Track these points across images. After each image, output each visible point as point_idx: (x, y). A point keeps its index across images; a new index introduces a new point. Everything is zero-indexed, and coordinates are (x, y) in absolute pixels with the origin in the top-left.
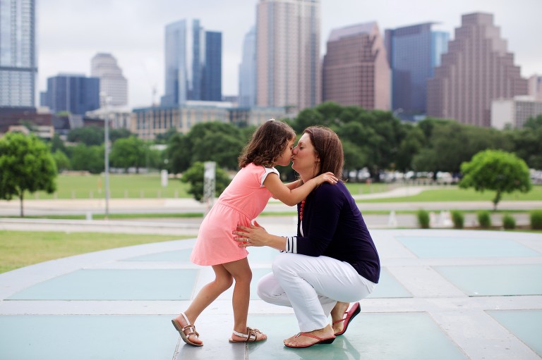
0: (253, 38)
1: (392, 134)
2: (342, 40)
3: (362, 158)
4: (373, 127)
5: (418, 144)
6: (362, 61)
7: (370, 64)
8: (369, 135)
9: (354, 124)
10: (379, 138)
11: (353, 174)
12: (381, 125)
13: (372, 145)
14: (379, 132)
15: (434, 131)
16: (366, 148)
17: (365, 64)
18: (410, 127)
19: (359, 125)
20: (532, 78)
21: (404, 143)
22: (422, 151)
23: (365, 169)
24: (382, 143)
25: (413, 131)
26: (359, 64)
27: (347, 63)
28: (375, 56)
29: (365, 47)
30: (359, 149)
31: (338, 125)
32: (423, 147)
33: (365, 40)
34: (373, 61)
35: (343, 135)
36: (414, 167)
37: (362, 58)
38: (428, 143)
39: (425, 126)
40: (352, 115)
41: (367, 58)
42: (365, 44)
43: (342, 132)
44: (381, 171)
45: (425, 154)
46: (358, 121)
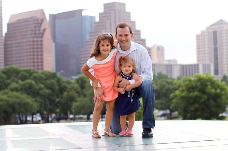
1: (57, 87)
2: (19, 22)
3: (36, 106)
4: (43, 83)
5: (76, 95)
6: (33, 37)
7: (39, 39)
8: (41, 89)
9: (29, 81)
10: (48, 91)
11: (29, 118)
12: (48, 82)
13: (43, 96)
14: (47, 88)
16: (38, 98)
17: (35, 39)
18: (69, 83)
19: (33, 82)
20: (153, 47)
21: (65, 94)
22: (78, 99)
23: (38, 115)
24: (50, 94)
25: (72, 85)
26: (32, 39)
27: (23, 38)
28: (43, 34)
29: (35, 27)
30: (33, 99)
31: (17, 82)
32: (79, 96)
33: (36, 22)
34: (42, 37)
35: (21, 90)
36: (73, 111)
37: (33, 35)
38: (83, 93)
39: (80, 82)
40: (27, 75)
41: (37, 35)
42: (35, 25)
43: (20, 87)
44: (50, 116)
45: (80, 101)
46: (32, 80)
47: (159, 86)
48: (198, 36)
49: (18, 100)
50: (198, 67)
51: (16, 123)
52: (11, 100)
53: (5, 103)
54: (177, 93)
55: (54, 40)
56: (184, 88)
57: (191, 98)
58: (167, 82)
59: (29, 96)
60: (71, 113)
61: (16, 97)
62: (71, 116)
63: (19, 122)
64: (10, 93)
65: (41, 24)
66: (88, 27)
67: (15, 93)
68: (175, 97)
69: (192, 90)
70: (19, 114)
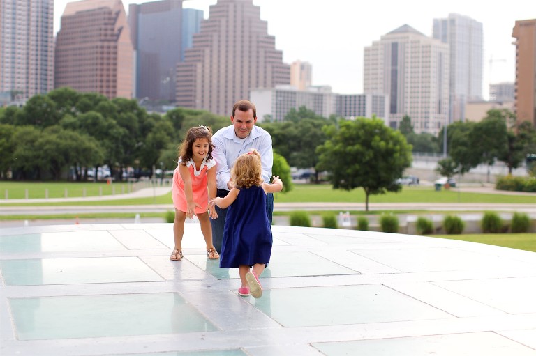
1: (137, 125)
2: (80, 15)
3: (102, 153)
4: (115, 118)
5: (167, 138)
6: (102, 41)
7: (112, 44)
8: (111, 127)
9: (92, 113)
10: (122, 130)
11: (91, 173)
12: (123, 115)
13: (114, 139)
14: (122, 125)
15: (184, 123)
16: (107, 141)
17: (106, 44)
18: (157, 118)
19: (99, 115)
20: (295, 64)
21: (150, 136)
22: (171, 145)
23: (105, 167)
24: (125, 136)
25: (161, 123)
26: (99, 44)
27: (85, 42)
28: (118, 36)
29: (106, 24)
30: (99, 143)
31: (74, 114)
32: (172, 141)
33: (107, 16)
34: (116, 41)
35: (80, 127)
36: (162, 164)
37: (103, 38)
38: (178, 136)
39: (174, 117)
40: (91, 103)
41: (109, 38)
42: (107, 21)
43: (78, 123)
44: (124, 169)
46: (98, 111)
47: (300, 129)
48: (367, 50)
49: (74, 144)
50: (364, 100)
51: (69, 180)
52: (63, 143)
53: (54, 147)
54: (328, 144)
55: (136, 47)
56: (338, 138)
57: (349, 154)
58: (313, 124)
59: (93, 138)
60: (158, 167)
61: (71, 138)
62: (158, 171)
63: (75, 177)
64: (62, 130)
65: (115, 19)
66: (191, 28)
67: (70, 132)
68: (324, 150)
69: (351, 142)
70: (75, 165)
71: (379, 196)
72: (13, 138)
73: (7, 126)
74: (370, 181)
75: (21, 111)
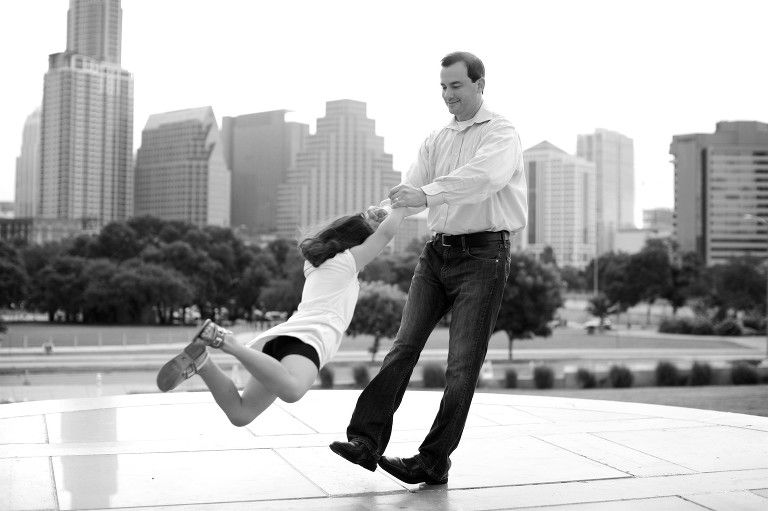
0: (38, 121)
1: (232, 258)
2: (164, 128)
3: (191, 291)
4: (206, 249)
5: (268, 273)
6: (191, 159)
7: (202, 163)
8: (201, 260)
9: (179, 243)
10: (214, 264)
11: (177, 314)
12: (216, 246)
13: (205, 274)
14: (214, 257)
15: (289, 255)
16: (196, 278)
17: (195, 163)
18: (256, 250)
19: (187, 246)
21: (248, 271)
22: (273, 282)
23: (194, 307)
24: (218, 271)
25: (261, 255)
26: (187, 163)
27: (171, 161)
28: (209, 153)
29: (195, 140)
30: (187, 279)
31: (157, 245)
32: (274, 276)
33: (196, 130)
34: (207, 159)
35: (165, 260)
36: (262, 304)
37: (191, 155)
38: (281, 271)
39: (276, 248)
40: (178, 231)
41: (199, 155)
42: (196, 136)
43: (163, 255)
44: (216, 310)
45: (277, 286)
46: (186, 241)
49: (158, 280)
51: (151, 323)
52: (144, 278)
53: (132, 284)
55: (231, 166)
59: (180, 273)
60: (259, 308)
61: (155, 273)
62: (258, 312)
63: (158, 320)
64: (143, 264)
65: (206, 134)
66: (295, 147)
67: (152, 266)
70: (158, 305)
71: (525, 342)
72: (85, 273)
73: (77, 259)
74: (515, 324)
75: (94, 241)
